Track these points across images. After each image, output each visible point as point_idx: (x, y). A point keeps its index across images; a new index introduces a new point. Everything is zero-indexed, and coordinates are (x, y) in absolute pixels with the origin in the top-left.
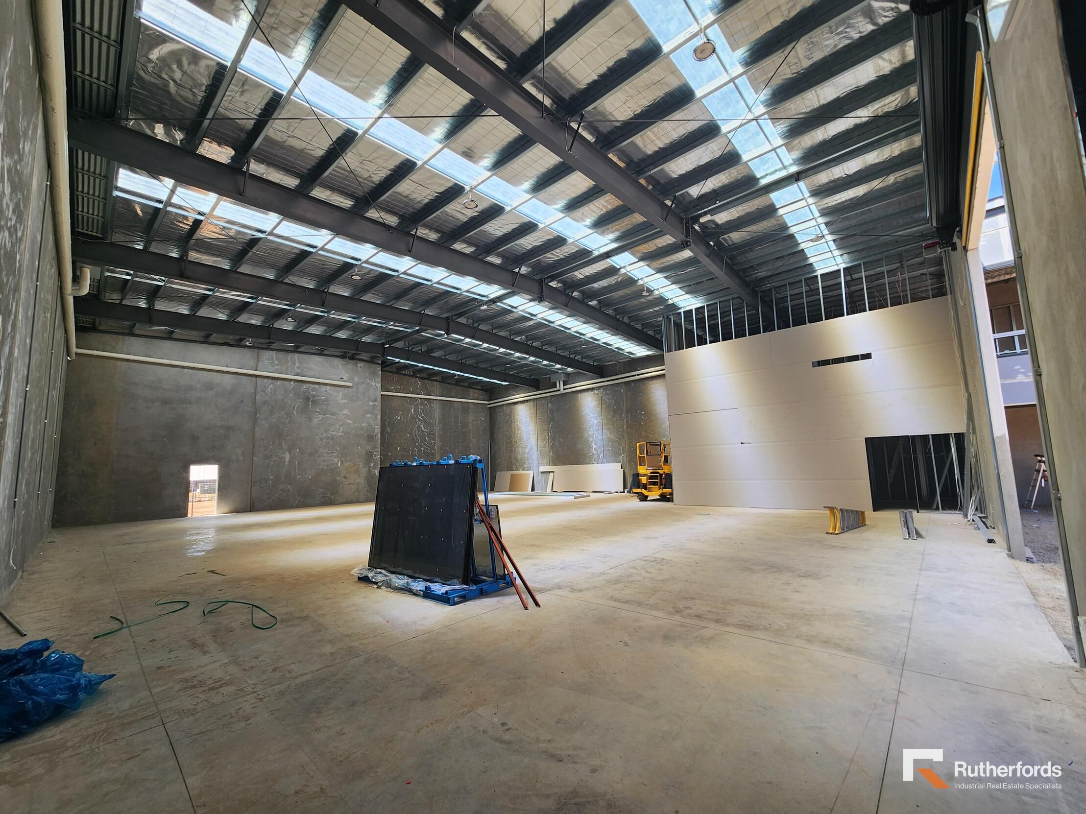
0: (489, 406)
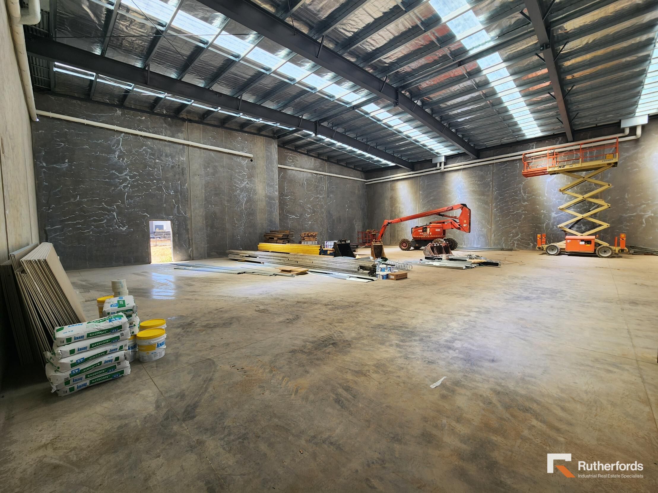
0: (366, 183)
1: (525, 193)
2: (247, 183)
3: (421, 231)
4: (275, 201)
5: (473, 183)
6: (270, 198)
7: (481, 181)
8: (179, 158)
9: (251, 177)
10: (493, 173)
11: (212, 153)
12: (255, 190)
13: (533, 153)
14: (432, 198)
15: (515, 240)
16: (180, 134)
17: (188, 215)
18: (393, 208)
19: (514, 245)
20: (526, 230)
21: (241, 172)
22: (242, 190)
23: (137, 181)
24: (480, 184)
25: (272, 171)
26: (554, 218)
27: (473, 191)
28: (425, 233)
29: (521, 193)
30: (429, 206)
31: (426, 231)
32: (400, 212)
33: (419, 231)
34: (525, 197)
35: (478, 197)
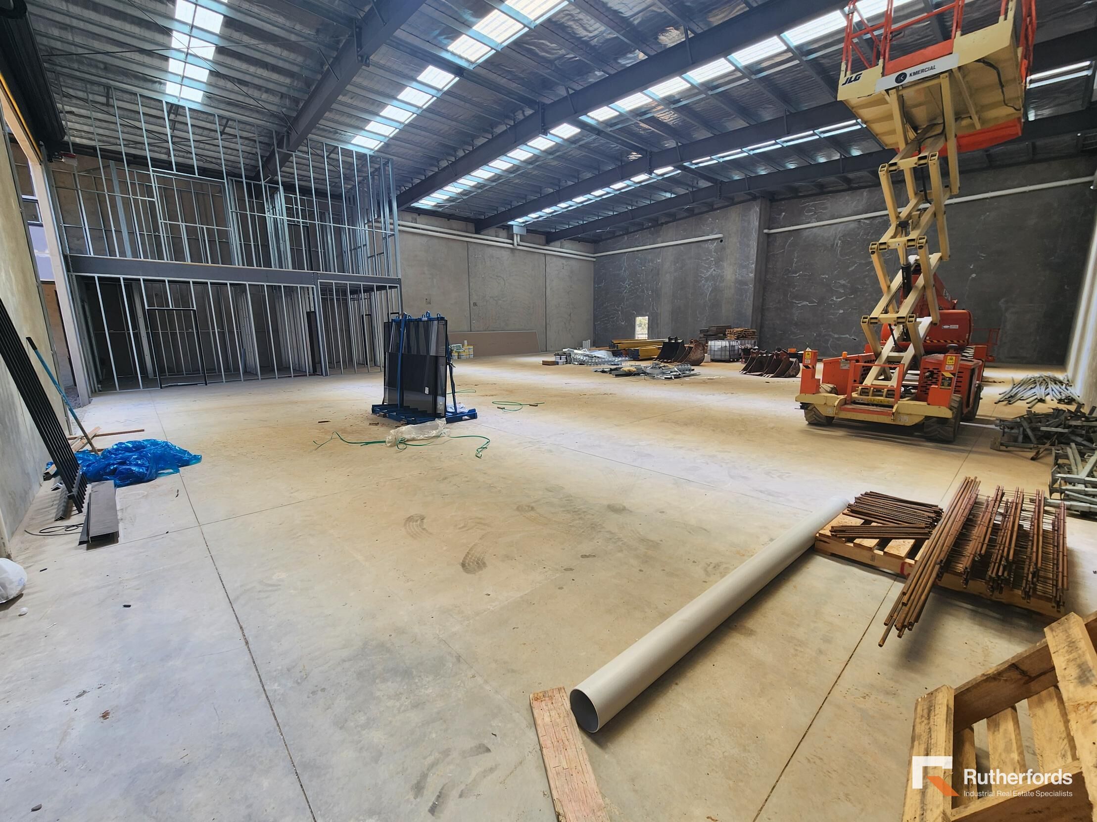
2: (714, 270)
4: (748, 285)
6: (741, 283)
8: (657, 261)
9: (719, 261)
11: (682, 247)
12: (722, 277)
16: (659, 239)
17: (659, 311)
21: (708, 259)
22: (707, 279)
23: (632, 286)
25: (748, 246)
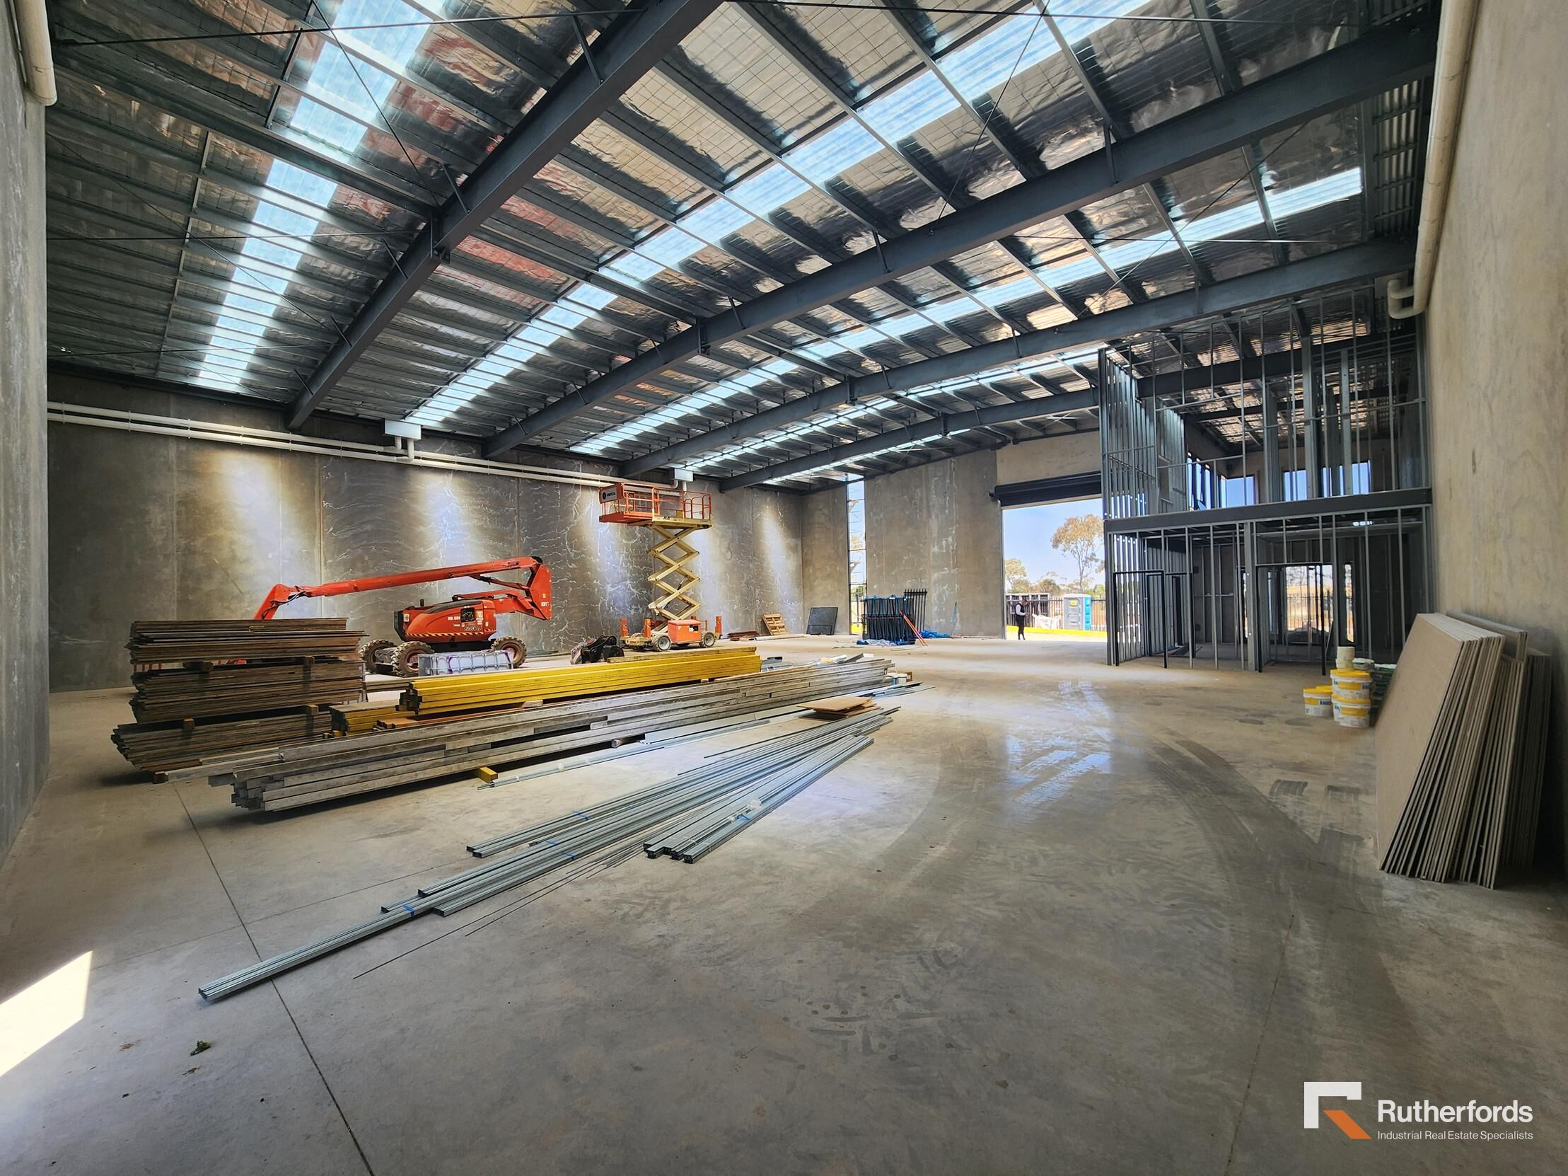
1: (571, 547)
3: (458, 618)
5: (479, 510)
7: (496, 509)
10: (518, 497)
13: (579, 478)
14: (368, 527)
15: (560, 634)
18: (199, 543)
19: (559, 644)
20: (575, 615)
24: (494, 516)
26: (611, 594)
27: (481, 529)
28: (470, 623)
29: (565, 547)
30: (360, 551)
31: (473, 618)
32: (234, 558)
33: (450, 618)
34: (572, 554)
35: (491, 542)
